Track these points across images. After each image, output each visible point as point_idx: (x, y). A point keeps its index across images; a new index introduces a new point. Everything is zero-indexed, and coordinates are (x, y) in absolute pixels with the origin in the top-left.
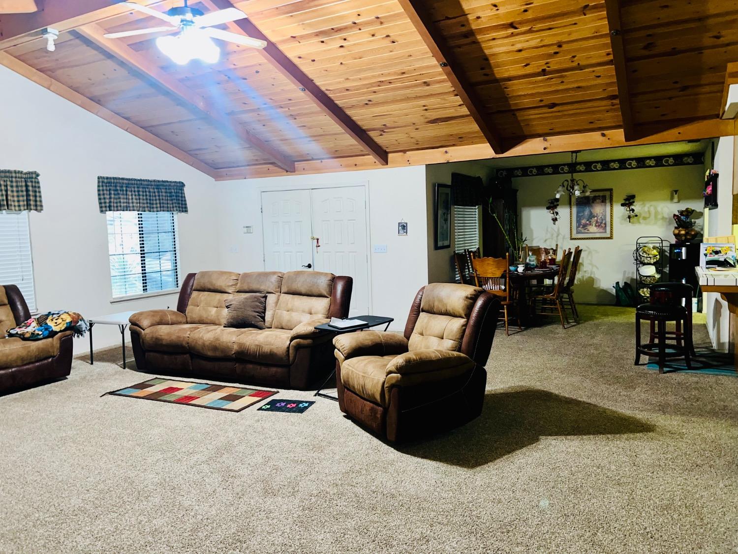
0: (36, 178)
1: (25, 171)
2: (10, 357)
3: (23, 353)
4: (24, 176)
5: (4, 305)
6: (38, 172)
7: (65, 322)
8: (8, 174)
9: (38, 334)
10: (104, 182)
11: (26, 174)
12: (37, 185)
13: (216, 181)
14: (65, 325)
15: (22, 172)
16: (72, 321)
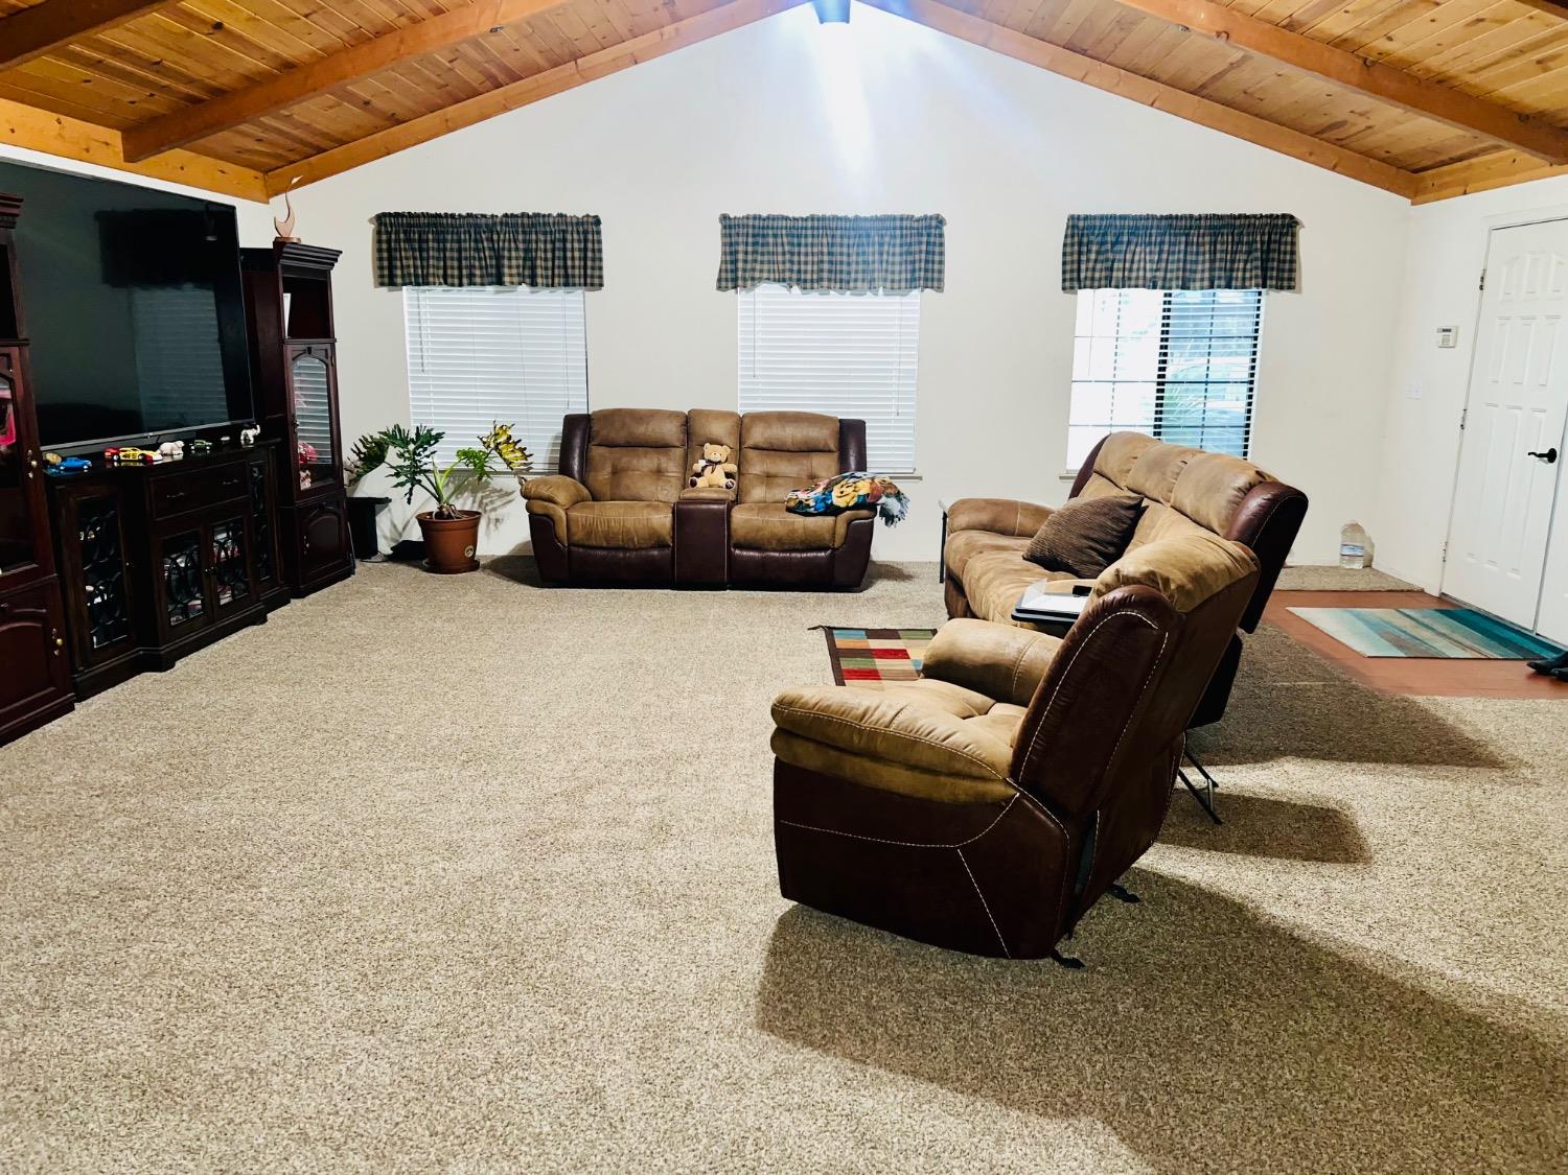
0: (936, 227)
1: (918, 215)
2: (761, 533)
3: (781, 530)
4: (916, 225)
5: (830, 451)
6: (944, 215)
7: (856, 494)
8: (888, 224)
9: (808, 506)
10: (1078, 227)
11: (918, 220)
12: (937, 240)
13: (1413, 204)
14: (856, 499)
15: (913, 216)
16: (868, 495)
